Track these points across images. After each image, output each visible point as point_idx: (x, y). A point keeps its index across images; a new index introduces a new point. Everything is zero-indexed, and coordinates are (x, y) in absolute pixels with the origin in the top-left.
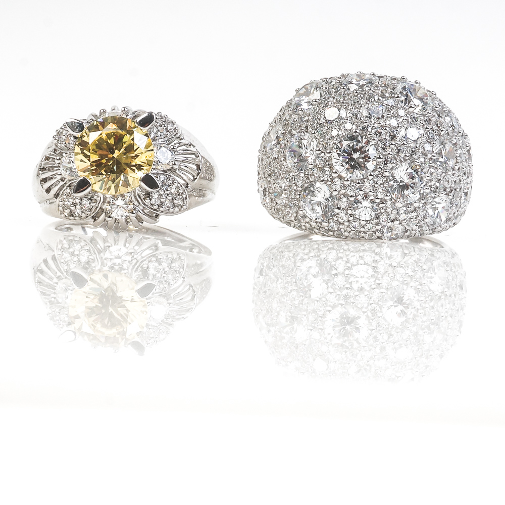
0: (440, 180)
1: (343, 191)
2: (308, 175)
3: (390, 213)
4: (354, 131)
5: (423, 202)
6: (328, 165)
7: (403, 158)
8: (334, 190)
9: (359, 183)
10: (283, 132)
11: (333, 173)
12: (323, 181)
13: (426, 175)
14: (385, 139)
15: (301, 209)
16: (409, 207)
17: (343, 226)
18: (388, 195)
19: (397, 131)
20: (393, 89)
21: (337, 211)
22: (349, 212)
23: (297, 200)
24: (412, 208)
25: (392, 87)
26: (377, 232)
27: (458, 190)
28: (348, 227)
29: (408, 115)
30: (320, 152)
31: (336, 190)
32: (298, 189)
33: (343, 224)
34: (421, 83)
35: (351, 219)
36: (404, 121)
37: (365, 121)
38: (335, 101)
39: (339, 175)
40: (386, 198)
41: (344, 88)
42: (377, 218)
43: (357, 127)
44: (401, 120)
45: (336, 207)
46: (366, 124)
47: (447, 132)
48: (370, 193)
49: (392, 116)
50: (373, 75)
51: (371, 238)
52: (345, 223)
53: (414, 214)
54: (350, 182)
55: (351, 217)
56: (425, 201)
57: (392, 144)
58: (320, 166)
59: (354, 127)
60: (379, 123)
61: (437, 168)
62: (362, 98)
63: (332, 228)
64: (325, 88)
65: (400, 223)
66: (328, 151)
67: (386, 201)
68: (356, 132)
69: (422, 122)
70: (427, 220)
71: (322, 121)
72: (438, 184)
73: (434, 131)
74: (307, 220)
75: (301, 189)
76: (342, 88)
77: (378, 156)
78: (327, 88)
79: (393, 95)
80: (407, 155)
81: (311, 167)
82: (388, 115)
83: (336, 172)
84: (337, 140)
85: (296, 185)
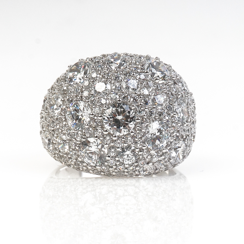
0: (179, 131)
1: (112, 144)
2: (85, 132)
3: (146, 158)
4: (118, 99)
5: (168, 148)
6: (100, 125)
7: (154, 118)
8: (105, 143)
9: (123, 138)
10: (63, 99)
11: (104, 131)
12: (97, 137)
13: (171, 129)
14: (141, 104)
15: (80, 157)
16: (159, 153)
17: (112, 169)
18: (145, 146)
19: (149, 98)
20: (142, 66)
21: (107, 158)
22: (117, 159)
23: (77, 150)
24: (161, 153)
25: (141, 65)
26: (136, 172)
27: (190, 136)
28: (116, 169)
29: (155, 86)
30: (94, 116)
31: (106, 144)
32: (78, 142)
33: (112, 167)
34: (160, 58)
35: (118, 163)
36: (153, 90)
37: (125, 92)
38: (101, 76)
39: (109, 133)
40: (143, 148)
41: (107, 67)
42: (136, 162)
43: (120, 97)
44: (151, 90)
45: (107, 156)
46: (126, 94)
47: (182, 95)
48: (132, 145)
49: (144, 87)
50: (126, 55)
51: (131, 176)
52: (113, 167)
53: (163, 157)
54: (117, 138)
55: (118, 162)
56: (170, 148)
57: (146, 108)
58: (94, 126)
59: (118, 97)
60: (136, 93)
61: (177, 123)
62: (121, 74)
63: (104, 170)
64: (92, 67)
65: (153, 164)
66: (100, 115)
67: (143, 150)
68: (119, 101)
69: (165, 90)
70: (171, 161)
71: (93, 92)
72: (178, 134)
73: (173, 95)
74: (85, 164)
75: (80, 143)
76: (106, 66)
77: (137, 118)
78: (94, 67)
79: (143, 71)
80: (157, 115)
81: (87, 127)
82: (142, 87)
83: (106, 131)
84: (106, 107)
85: (76, 140)
